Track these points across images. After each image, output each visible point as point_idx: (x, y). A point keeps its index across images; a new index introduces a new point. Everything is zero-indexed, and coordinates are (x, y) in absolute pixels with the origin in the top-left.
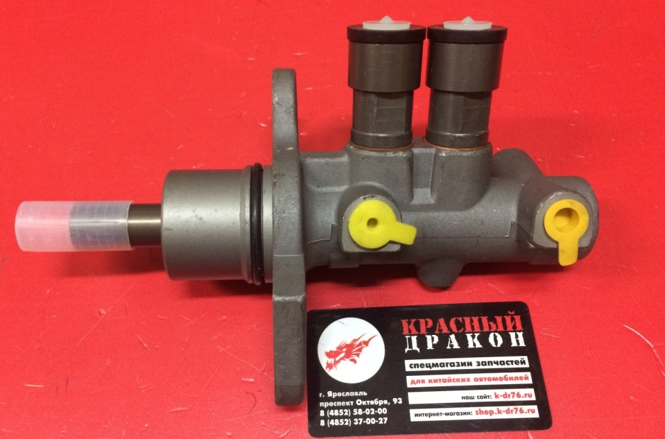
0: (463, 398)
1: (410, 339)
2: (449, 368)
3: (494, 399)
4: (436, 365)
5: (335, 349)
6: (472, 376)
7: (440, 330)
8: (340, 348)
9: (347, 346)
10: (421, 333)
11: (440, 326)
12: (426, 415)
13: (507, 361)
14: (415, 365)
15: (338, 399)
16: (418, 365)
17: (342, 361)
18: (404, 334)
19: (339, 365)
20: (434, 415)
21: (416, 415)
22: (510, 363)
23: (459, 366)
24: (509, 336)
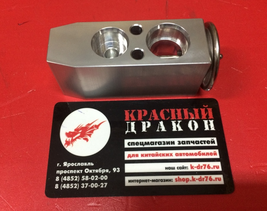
0: (166, 168)
1: (130, 125)
2: (158, 146)
3: (190, 170)
4: (148, 143)
5: (73, 130)
6: (174, 152)
7: (153, 118)
8: (77, 130)
9: (82, 128)
10: (138, 120)
11: (152, 115)
12: (137, 181)
13: (201, 141)
14: (132, 143)
15: (71, 168)
16: (134, 143)
17: (77, 140)
18: (126, 120)
19: (75, 143)
20: (143, 181)
21: (130, 181)
22: (203, 142)
23: (164, 144)
24: (203, 123)
